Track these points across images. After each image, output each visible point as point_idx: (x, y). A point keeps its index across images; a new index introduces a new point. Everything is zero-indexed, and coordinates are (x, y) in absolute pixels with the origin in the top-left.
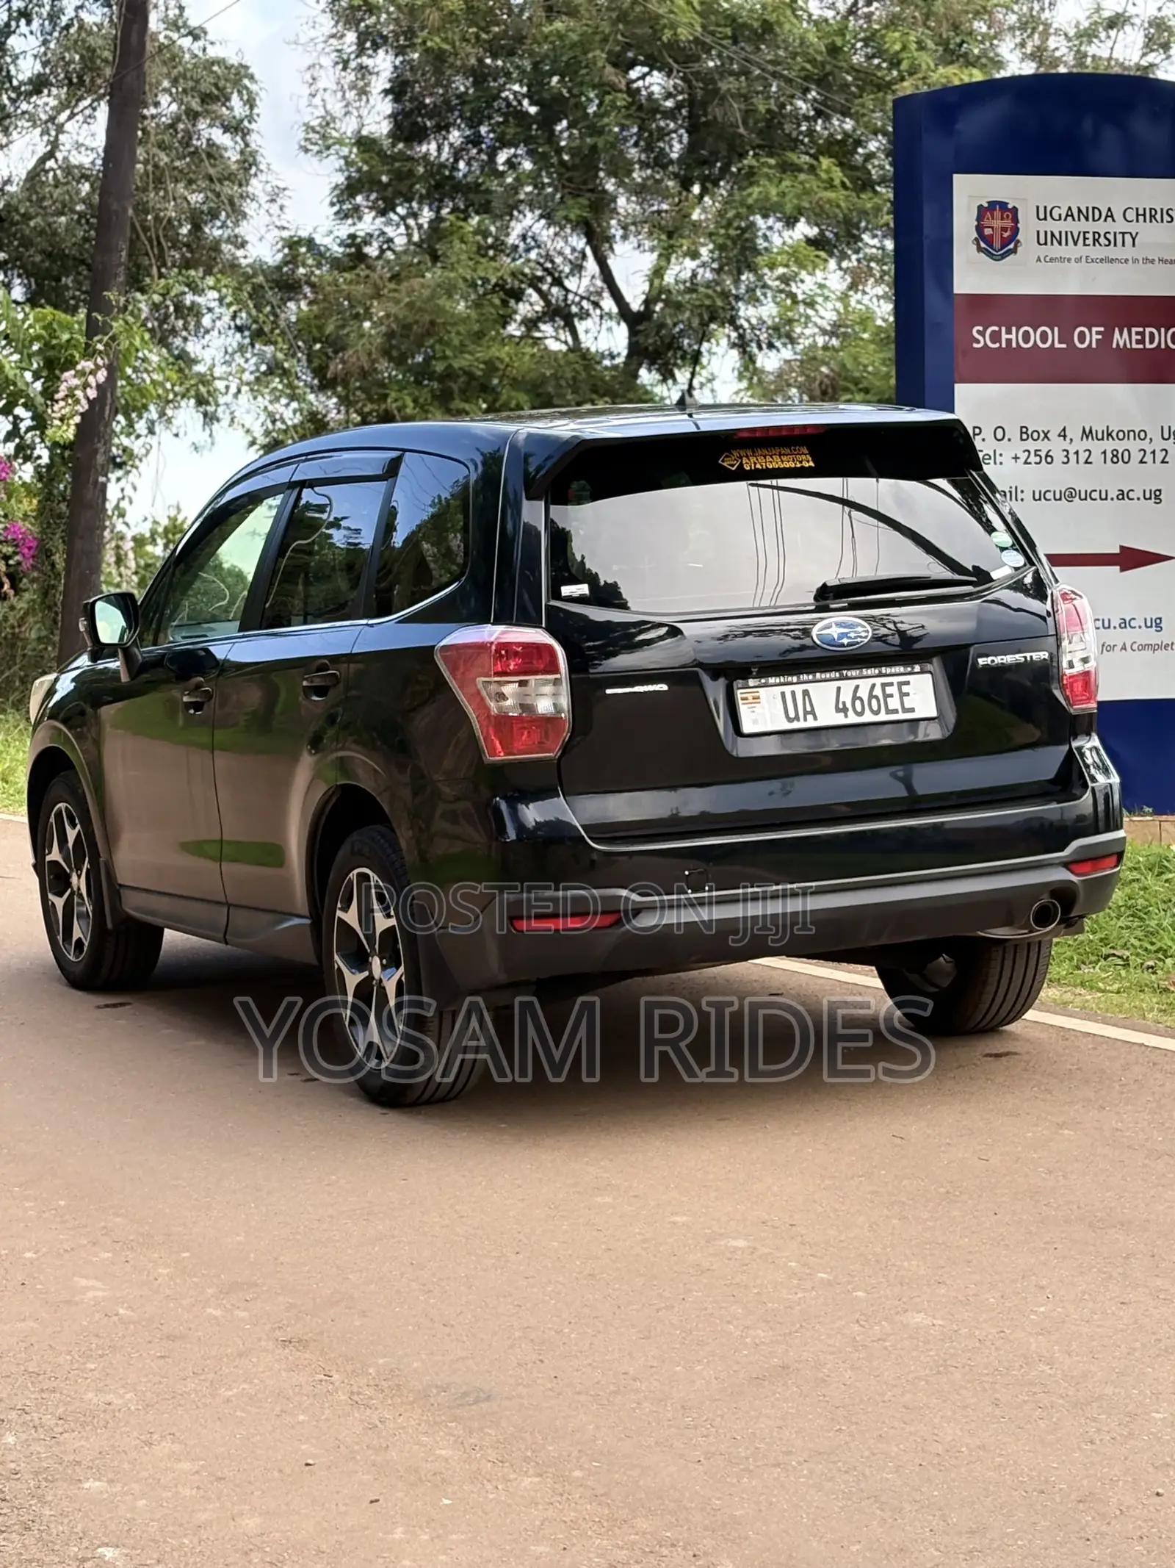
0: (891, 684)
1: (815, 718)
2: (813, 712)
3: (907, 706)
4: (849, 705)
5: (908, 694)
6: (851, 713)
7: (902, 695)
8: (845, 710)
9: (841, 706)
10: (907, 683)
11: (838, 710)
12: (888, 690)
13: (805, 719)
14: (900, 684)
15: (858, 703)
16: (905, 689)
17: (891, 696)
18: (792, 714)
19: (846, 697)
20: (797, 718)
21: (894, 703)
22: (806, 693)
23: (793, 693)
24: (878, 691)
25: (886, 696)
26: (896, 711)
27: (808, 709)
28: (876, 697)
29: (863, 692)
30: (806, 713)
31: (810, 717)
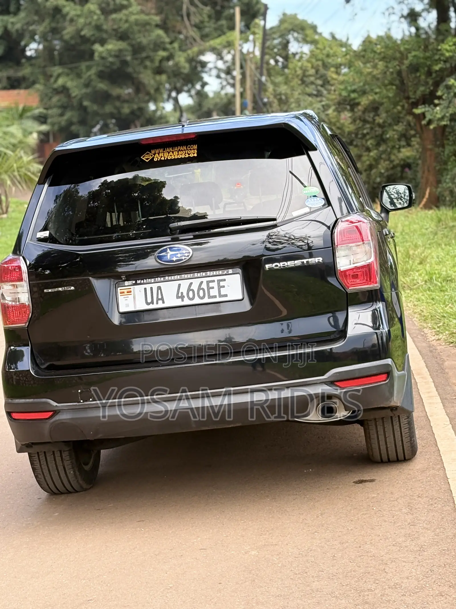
0: (214, 281)
1: (163, 302)
2: (162, 299)
3: (222, 293)
4: (185, 294)
5: (224, 287)
6: (186, 299)
7: (220, 287)
8: (182, 297)
9: (180, 295)
10: (224, 280)
11: (178, 297)
12: (211, 285)
13: (157, 303)
14: (219, 281)
15: (191, 293)
16: (222, 283)
17: (213, 288)
18: (149, 300)
19: (184, 290)
20: (152, 302)
21: (214, 292)
22: (159, 288)
23: (151, 288)
24: (204, 286)
25: (209, 288)
26: (215, 297)
27: (160, 297)
28: (203, 289)
29: (195, 287)
30: (158, 299)
31: (160, 302)
